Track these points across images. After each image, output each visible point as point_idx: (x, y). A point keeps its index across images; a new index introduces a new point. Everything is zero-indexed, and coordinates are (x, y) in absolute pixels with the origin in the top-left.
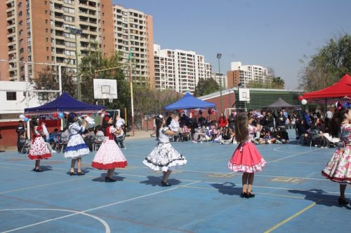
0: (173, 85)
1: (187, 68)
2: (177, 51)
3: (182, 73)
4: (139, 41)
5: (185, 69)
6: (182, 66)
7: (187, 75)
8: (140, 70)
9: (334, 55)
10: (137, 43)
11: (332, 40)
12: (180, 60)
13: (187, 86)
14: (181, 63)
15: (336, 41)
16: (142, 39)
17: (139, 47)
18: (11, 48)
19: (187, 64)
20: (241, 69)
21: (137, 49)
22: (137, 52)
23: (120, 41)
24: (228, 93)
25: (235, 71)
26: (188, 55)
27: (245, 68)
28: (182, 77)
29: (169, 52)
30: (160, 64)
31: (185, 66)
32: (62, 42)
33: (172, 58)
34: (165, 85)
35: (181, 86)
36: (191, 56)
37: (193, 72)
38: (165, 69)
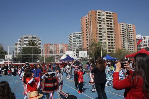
4: (130, 34)
8: (131, 44)
10: (129, 35)
16: (131, 33)
17: (130, 36)
22: (130, 38)
23: (123, 35)
29: (144, 37)
32: (101, 37)
33: (145, 39)
38: (142, 43)
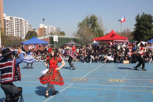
0: (12, 34)
1: (19, 26)
2: (14, 17)
3: (17, 28)
5: (18, 26)
6: (17, 24)
7: (19, 29)
11: (87, 17)
12: (16, 22)
13: (19, 34)
14: (16, 23)
19: (19, 24)
25: (42, 28)
26: (20, 20)
27: (46, 27)
28: (17, 30)
29: (11, 18)
30: (6, 23)
31: (18, 24)
33: (12, 21)
34: (9, 33)
35: (17, 34)
36: (21, 20)
37: (22, 28)
38: (8, 26)
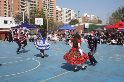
0: (62, 21)
1: (68, 15)
2: (64, 9)
3: (66, 16)
4: (51, 4)
5: (67, 15)
6: (66, 14)
7: (68, 17)
8: (51, 15)
9: (120, 13)
10: (50, 5)
11: (120, 8)
12: (66, 12)
13: (68, 21)
14: (66, 13)
15: (121, 8)
16: (52, 4)
17: (51, 6)
18: (5, 5)
20: (87, 16)
21: (50, 7)
23: (44, 4)
24: (81, 25)
25: (85, 17)
26: (68, 10)
27: (88, 16)
28: (66, 18)
29: (62, 9)
30: (58, 13)
31: (67, 14)
32: (23, 3)
33: (62, 11)
34: (60, 20)
35: (65, 21)
36: (70, 10)
37: (70, 16)
38: (60, 15)
